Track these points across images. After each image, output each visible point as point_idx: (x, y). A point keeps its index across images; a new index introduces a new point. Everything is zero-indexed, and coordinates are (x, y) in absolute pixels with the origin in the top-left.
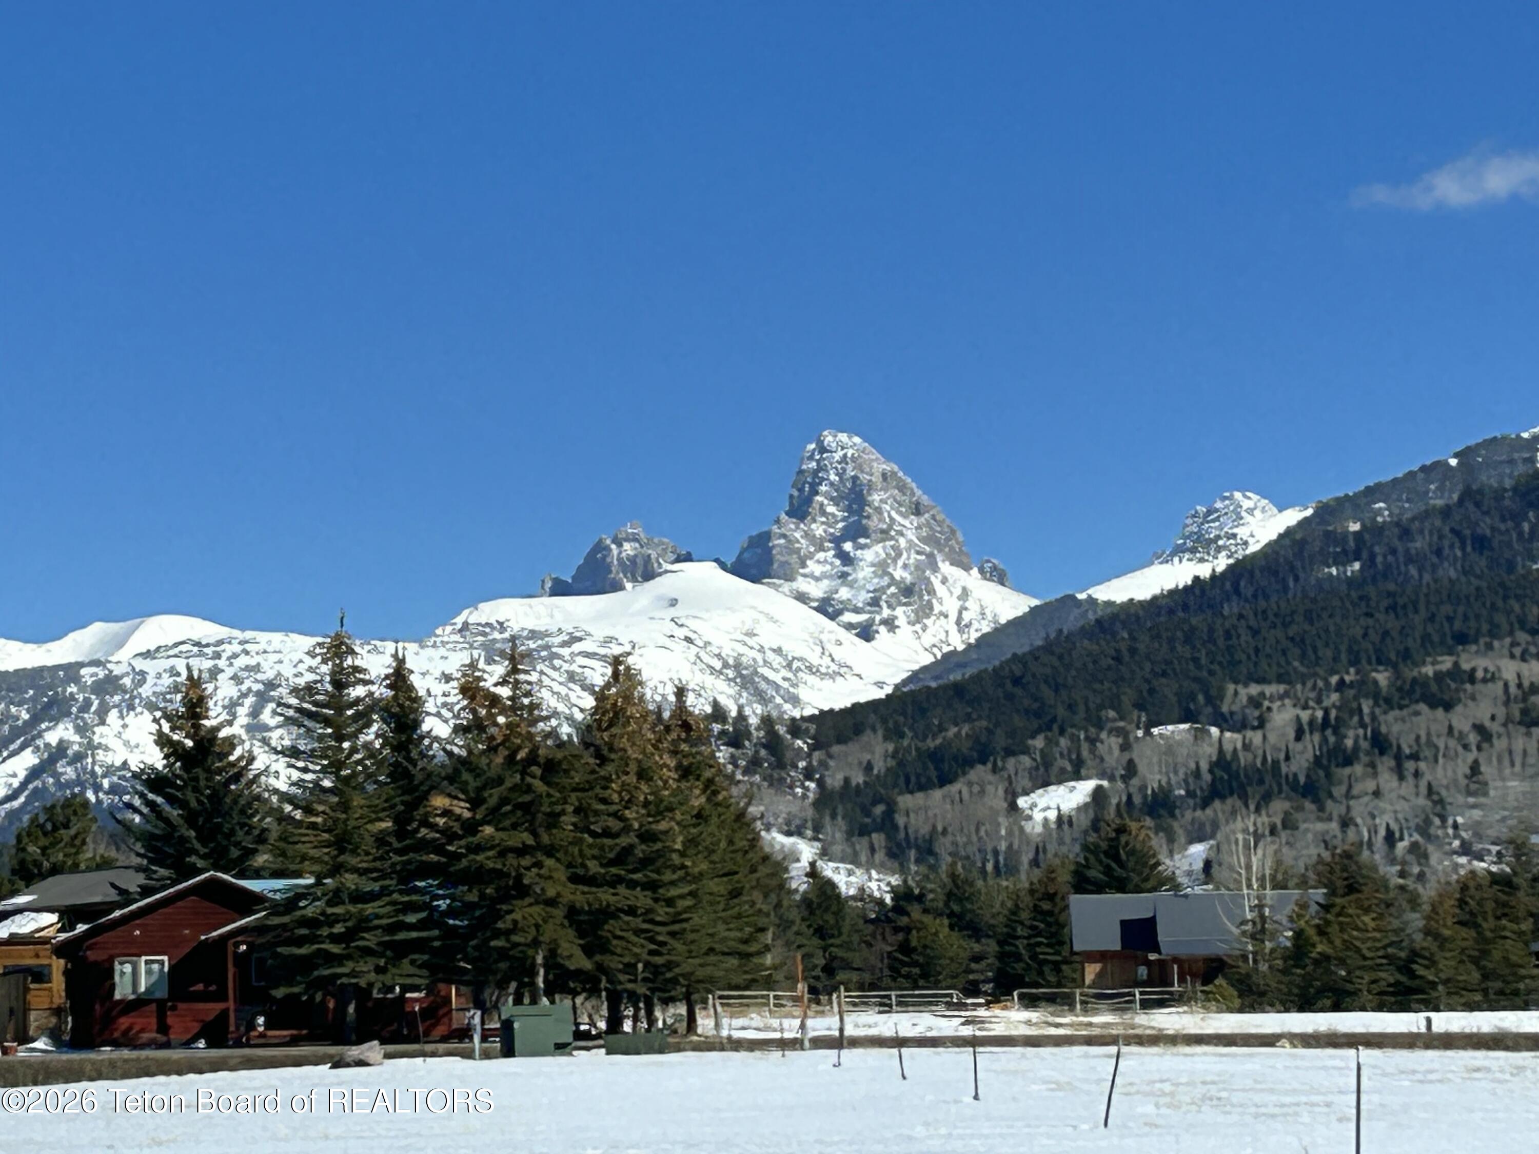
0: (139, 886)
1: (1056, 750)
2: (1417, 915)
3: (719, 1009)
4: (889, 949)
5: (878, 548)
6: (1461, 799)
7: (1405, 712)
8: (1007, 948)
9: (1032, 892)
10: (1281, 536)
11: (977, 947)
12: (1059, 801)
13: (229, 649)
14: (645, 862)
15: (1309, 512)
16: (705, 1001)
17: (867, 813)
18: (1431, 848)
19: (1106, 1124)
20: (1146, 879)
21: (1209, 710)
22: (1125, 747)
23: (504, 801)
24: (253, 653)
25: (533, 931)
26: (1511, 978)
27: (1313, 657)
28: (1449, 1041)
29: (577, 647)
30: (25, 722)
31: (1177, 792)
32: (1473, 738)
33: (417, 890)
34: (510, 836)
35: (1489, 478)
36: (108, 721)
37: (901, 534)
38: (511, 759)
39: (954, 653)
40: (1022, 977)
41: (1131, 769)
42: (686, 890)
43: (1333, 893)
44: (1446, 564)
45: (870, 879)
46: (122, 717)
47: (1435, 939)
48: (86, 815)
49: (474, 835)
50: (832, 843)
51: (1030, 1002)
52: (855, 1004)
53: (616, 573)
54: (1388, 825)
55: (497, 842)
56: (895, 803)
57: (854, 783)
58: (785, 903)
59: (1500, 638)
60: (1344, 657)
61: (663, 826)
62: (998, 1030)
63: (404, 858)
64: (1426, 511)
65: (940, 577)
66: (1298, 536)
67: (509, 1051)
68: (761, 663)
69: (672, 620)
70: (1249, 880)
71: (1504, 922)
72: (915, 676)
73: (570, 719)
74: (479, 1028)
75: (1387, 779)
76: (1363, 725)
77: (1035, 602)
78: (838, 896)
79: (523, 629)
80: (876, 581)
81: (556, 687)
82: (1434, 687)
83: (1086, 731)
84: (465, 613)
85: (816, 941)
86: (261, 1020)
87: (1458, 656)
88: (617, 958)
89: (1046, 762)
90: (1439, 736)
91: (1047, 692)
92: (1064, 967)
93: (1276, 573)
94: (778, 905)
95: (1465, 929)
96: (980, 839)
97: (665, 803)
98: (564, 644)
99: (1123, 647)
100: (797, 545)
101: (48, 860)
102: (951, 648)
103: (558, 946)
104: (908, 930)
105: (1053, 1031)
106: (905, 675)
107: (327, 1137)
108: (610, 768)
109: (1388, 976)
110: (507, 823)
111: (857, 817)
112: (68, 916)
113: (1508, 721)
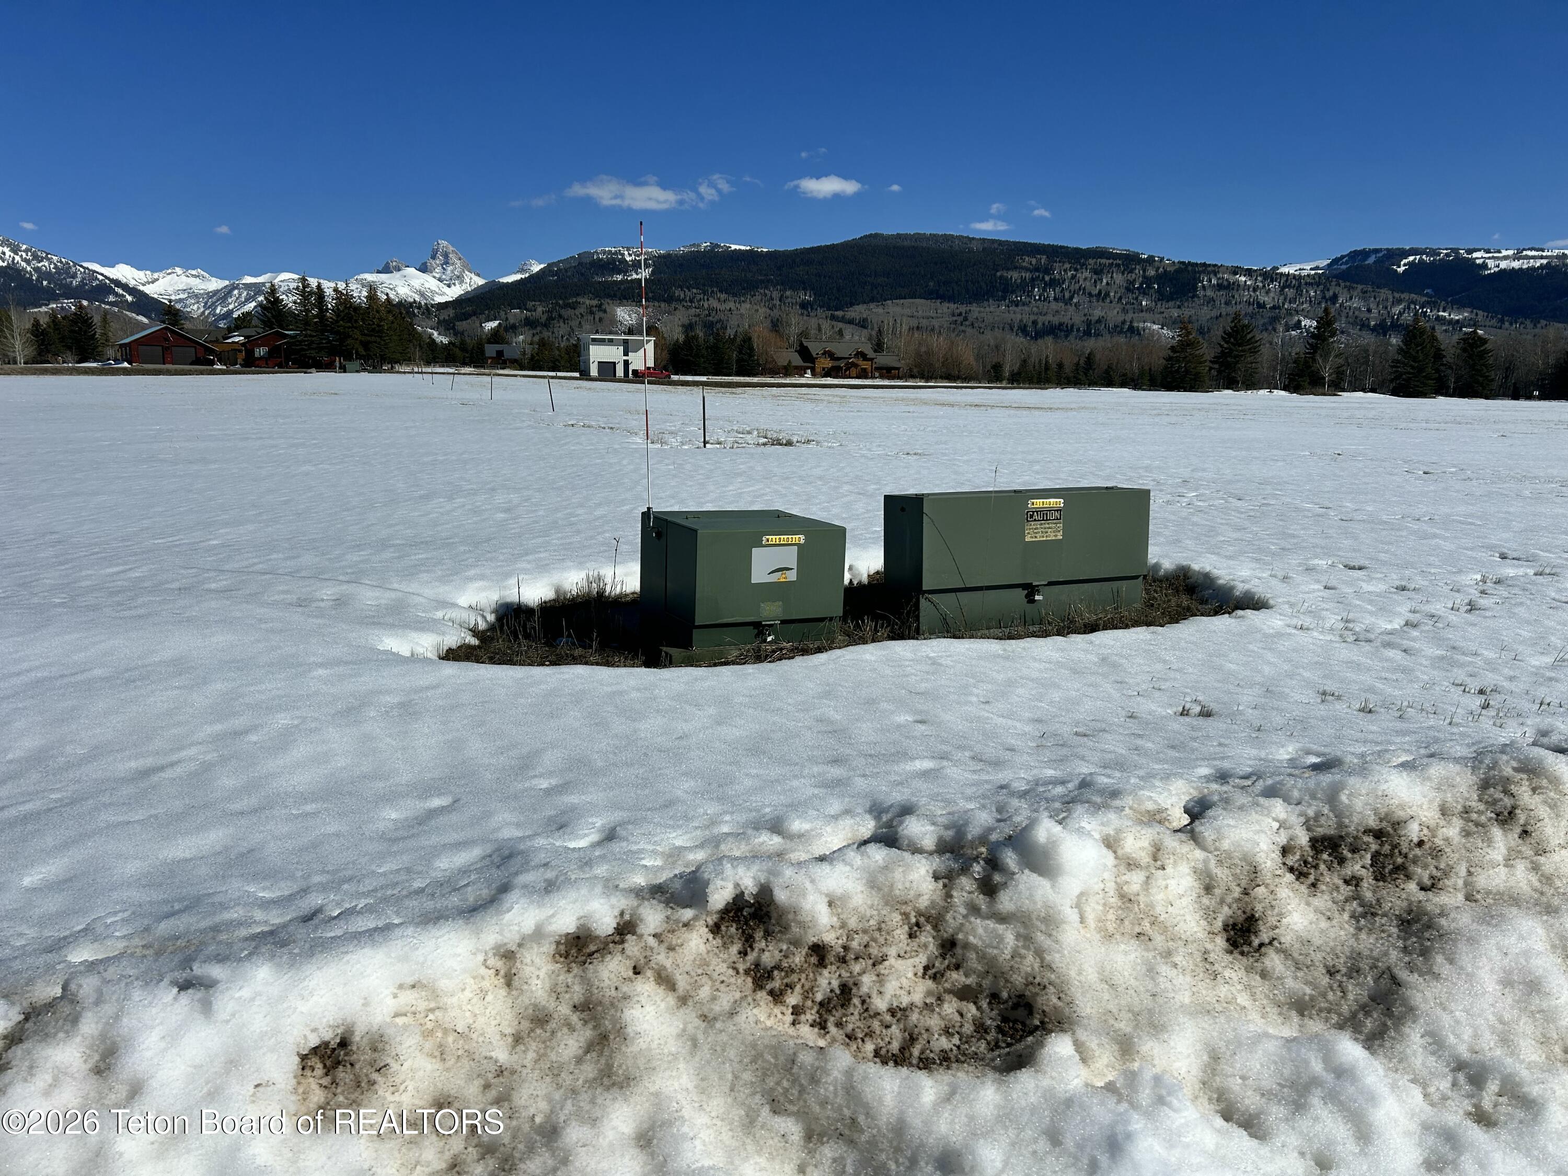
0: (262, 332)
1: (490, 314)
4: (444, 354)
5: (452, 267)
6: (577, 329)
7: (566, 310)
8: (470, 355)
10: (540, 270)
11: (464, 355)
12: (491, 325)
14: (379, 331)
15: (546, 265)
17: (449, 325)
18: (571, 339)
20: (505, 342)
21: (524, 307)
22: (505, 314)
23: (345, 316)
25: (352, 346)
27: (546, 297)
29: (384, 285)
30: (252, 295)
31: (517, 325)
32: (580, 316)
33: (325, 335)
35: (584, 260)
37: (457, 264)
38: (346, 307)
40: (474, 361)
41: (507, 319)
42: (389, 338)
43: (543, 347)
44: (575, 278)
45: (445, 339)
47: (560, 357)
49: (338, 323)
50: (441, 332)
51: (474, 367)
53: (391, 269)
54: (562, 334)
55: (343, 325)
56: (455, 324)
57: (446, 319)
58: (421, 342)
60: (553, 297)
61: (383, 323)
62: (463, 372)
63: (321, 328)
64: (571, 267)
65: (465, 274)
66: (544, 270)
67: (345, 372)
68: (425, 291)
69: (405, 280)
72: (460, 296)
75: (562, 324)
76: (557, 312)
77: (486, 281)
78: (438, 343)
80: (451, 274)
82: (572, 305)
83: (497, 310)
85: (430, 352)
87: (577, 298)
89: (489, 316)
91: (489, 301)
92: (483, 360)
93: (539, 278)
94: (418, 343)
96: (472, 332)
98: (382, 285)
99: (506, 292)
100: (433, 266)
101: (246, 325)
102: (468, 290)
103: (358, 349)
104: (450, 350)
106: (457, 296)
108: (371, 311)
109: (551, 364)
110: (346, 321)
111: (446, 326)
112: (246, 338)
113: (587, 313)
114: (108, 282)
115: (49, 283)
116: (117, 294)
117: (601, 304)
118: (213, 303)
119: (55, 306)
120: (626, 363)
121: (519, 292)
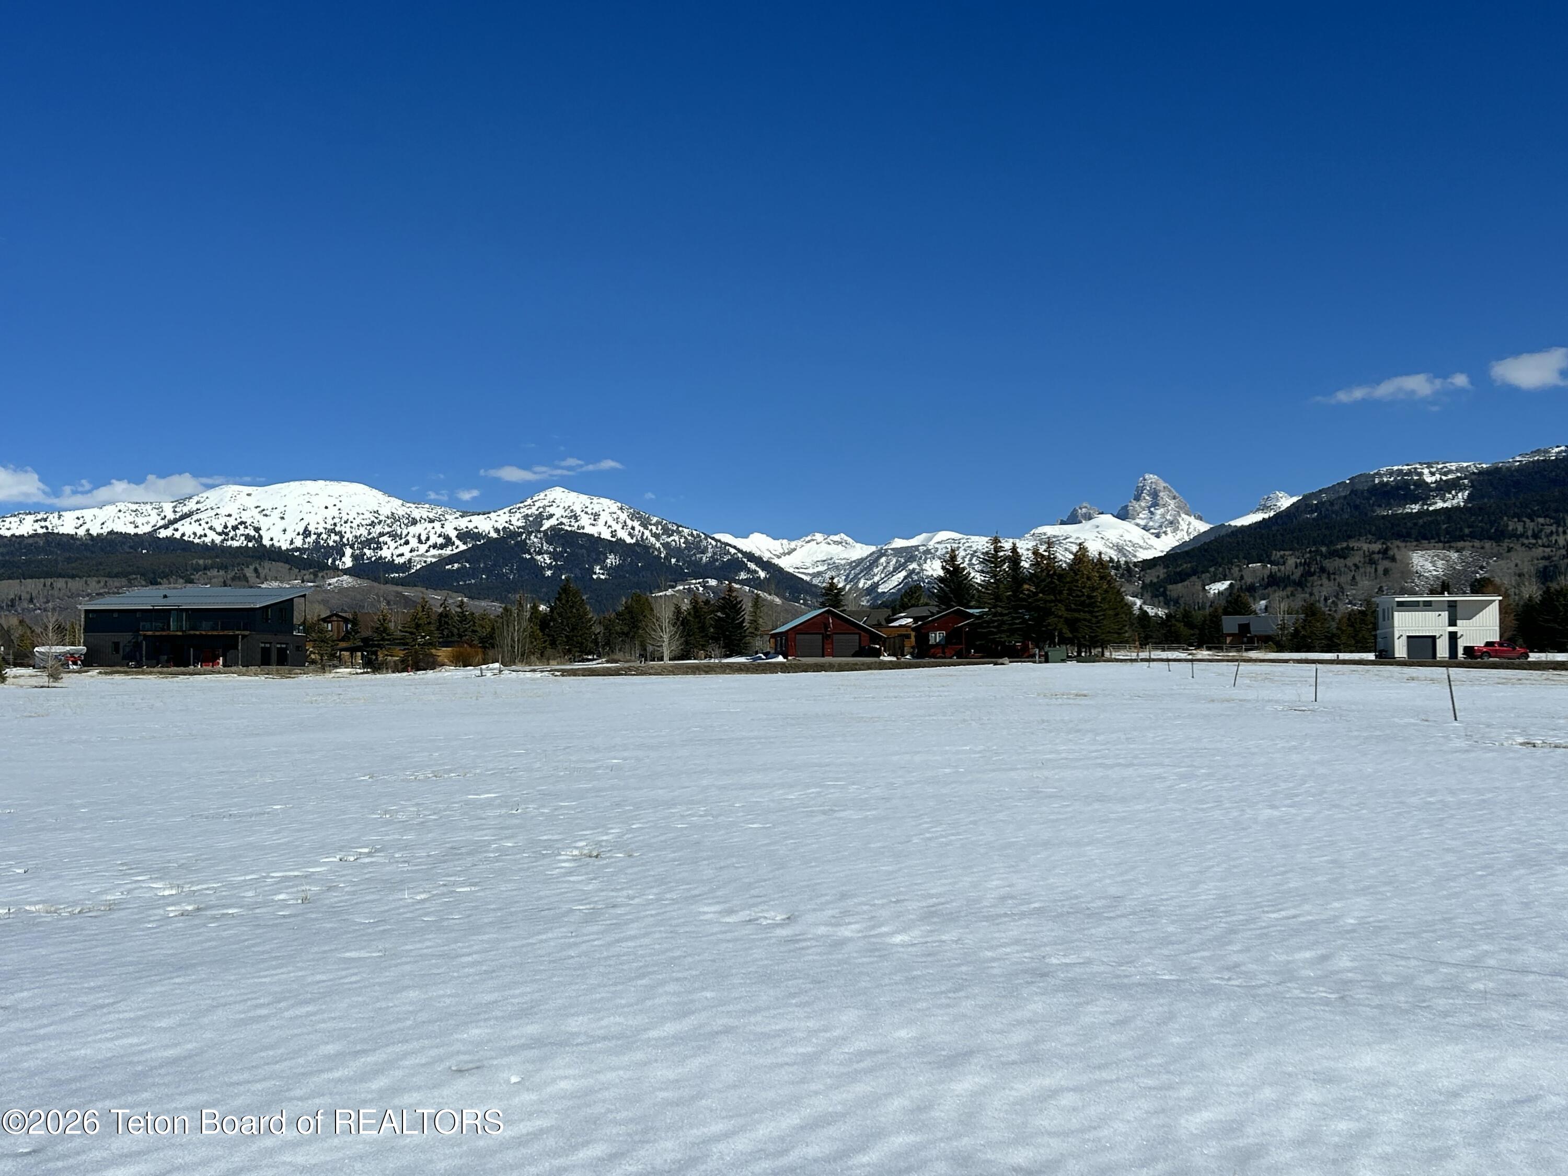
0: (936, 611)
1: (1218, 572)
2: (1335, 623)
3: (1111, 650)
4: (1165, 632)
5: (1162, 509)
6: (1349, 587)
7: (1331, 560)
8: (1202, 632)
9: (1210, 615)
10: (1291, 505)
11: (1192, 632)
12: (1219, 587)
13: (963, 541)
14: (1090, 605)
15: (1300, 498)
16: (1107, 647)
17: (1158, 591)
18: (1339, 602)
19: (1235, 686)
20: (1246, 611)
21: (1267, 559)
22: (1240, 571)
23: (1045, 586)
24: (970, 542)
25: (1054, 625)
27: (1301, 543)
28: (1344, 662)
29: (1068, 540)
30: (903, 563)
31: (1256, 585)
32: (1353, 568)
33: (1019, 613)
34: (1048, 597)
35: (1359, 486)
36: (927, 562)
37: (1169, 505)
38: (1048, 574)
39: (1186, 541)
40: (1207, 641)
41: (1242, 578)
42: (1101, 613)
43: (1307, 615)
44: (1344, 514)
45: (1159, 611)
46: (931, 561)
47: (1340, 630)
48: (921, 590)
49: (1037, 597)
50: (1147, 600)
51: (1209, 649)
52: (1154, 649)
53: (1080, 517)
54: (1325, 595)
55: (1044, 598)
56: (1167, 588)
57: (1154, 582)
58: (1132, 618)
59: (1362, 537)
60: (1311, 543)
61: (1095, 594)
62: (1199, 657)
63: (1015, 603)
64: (1339, 497)
65: (1181, 518)
66: (1297, 505)
67: (1047, 661)
68: (1125, 545)
69: (1097, 532)
70: (1280, 612)
71: (1363, 625)
72: (1173, 549)
73: (1065, 562)
75: (1325, 581)
76: (1317, 564)
77: (1212, 526)
78: (1149, 616)
79: (1051, 535)
80: (1161, 520)
81: (1062, 552)
82: (1340, 552)
83: (1228, 566)
84: (1034, 530)
85: (1142, 629)
87: (1348, 542)
88: (1080, 634)
89: (1215, 575)
90: (1342, 567)
91: (1215, 554)
92: (1220, 638)
93: (1289, 517)
94: (1130, 618)
96: (1193, 599)
97: (1095, 587)
98: (1064, 539)
99: (1240, 540)
100: (1137, 509)
101: (910, 603)
102: (1184, 540)
103: (1062, 630)
104: (1171, 626)
105: (1217, 658)
106: (1170, 548)
108: (1078, 577)
109: (1325, 642)
110: (1047, 593)
111: (1155, 592)
112: (916, 620)
113: (1365, 562)
114: (740, 555)
115: (677, 561)
116: (749, 571)
117: (1387, 549)
118: (856, 575)
119: (681, 588)
120: (1453, 637)
121: (1261, 538)
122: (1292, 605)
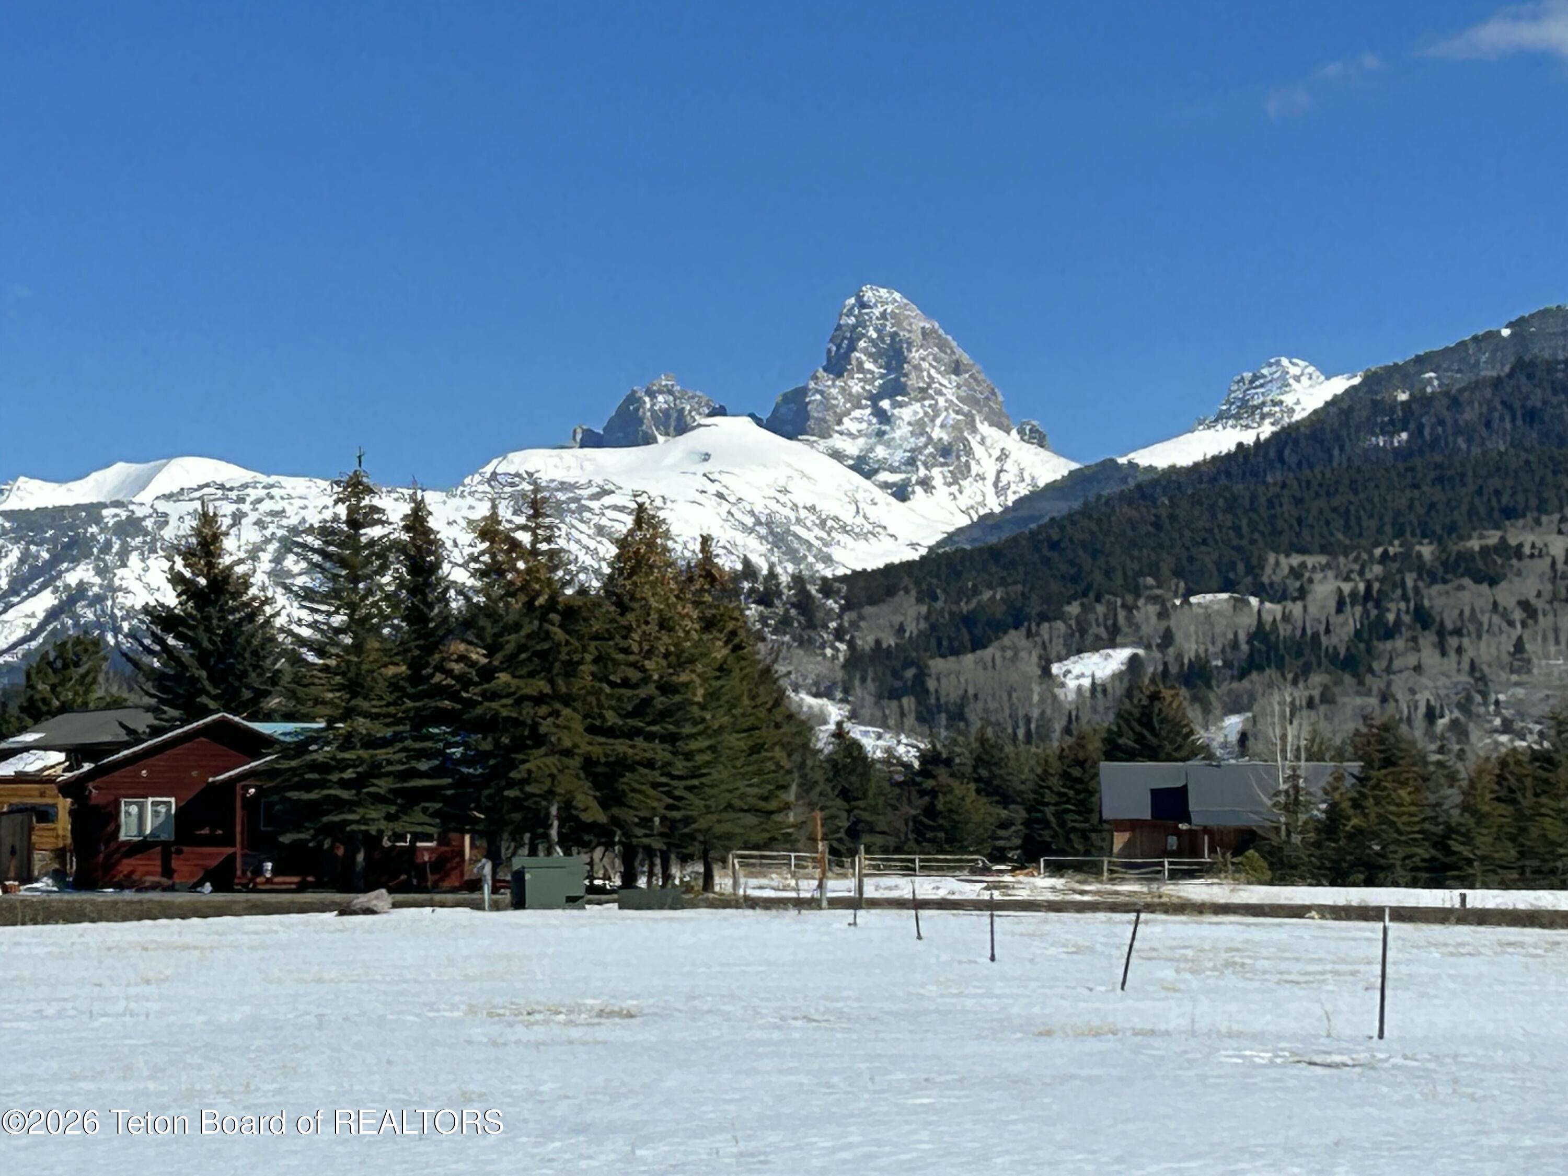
0: (148, 726)
1: (1092, 617)
2: (1455, 791)
3: (737, 866)
4: (913, 812)
5: (917, 406)
6: (1504, 676)
7: (1448, 587)
8: (1035, 815)
9: (1061, 757)
10: (1327, 404)
11: (1004, 814)
12: (1094, 668)
13: (253, 494)
14: (663, 715)
15: (1357, 381)
16: (724, 861)
17: (896, 675)
18: (1471, 726)
19: (1123, 988)
20: (1179, 748)
21: (1249, 579)
22: (1163, 615)
23: (522, 648)
24: (278, 498)
25: (548, 782)
26: (1547, 857)
27: (1357, 530)
28: (1483, 917)
29: (607, 500)
30: (46, 562)
31: (1214, 663)
32: (1518, 615)
33: (431, 737)
34: (526, 685)
35: (1542, 349)
36: (129, 564)
37: (940, 393)
38: (529, 605)
39: (991, 514)
40: (1049, 844)
41: (1168, 638)
42: (707, 743)
43: (1369, 764)
44: (1494, 437)
45: (899, 742)
46: (143, 560)
47: (1472, 815)
48: (97, 653)
49: (489, 682)
50: (863, 706)
51: (1056, 869)
52: (877, 867)
53: (648, 425)
54: (1428, 701)
55: (513, 690)
56: (927, 666)
57: (885, 646)
58: (810, 763)
59: (1547, 512)
60: (1388, 529)
61: (684, 678)
62: (1023, 895)
63: (418, 704)
64: (1477, 382)
65: (978, 438)
66: (1345, 405)
67: (519, 903)
68: (793, 521)
69: (705, 475)
70: (1284, 751)
71: (1544, 800)
72: (950, 538)
73: (597, 572)
74: (489, 878)
75: (1429, 656)
76: (1405, 598)
77: (1074, 466)
78: (866, 758)
79: (553, 481)
80: (912, 440)
81: (585, 540)
82: (1480, 564)
83: (1123, 598)
84: (495, 462)
85: (840, 802)
86: (269, 865)
87: (1505, 531)
88: (632, 812)
89: (1081, 627)
90: (1483, 612)
91: (1085, 559)
92: (1094, 836)
93: (1321, 443)
94: (802, 765)
95: (1503, 805)
96: (1011, 706)
97: (686, 654)
98: (596, 497)
99: (1164, 513)
100: (834, 402)
101: (58, 699)
102: (987, 511)
103: (574, 798)
104: (933, 793)
105: (1078, 897)
106: (940, 537)
107: (320, 981)
108: (631, 617)
109: (1423, 852)
110: (524, 671)
111: (887, 680)
112: (76, 754)
113: (1554, 598)
121: (1230, 508)
122: (1325, 728)
